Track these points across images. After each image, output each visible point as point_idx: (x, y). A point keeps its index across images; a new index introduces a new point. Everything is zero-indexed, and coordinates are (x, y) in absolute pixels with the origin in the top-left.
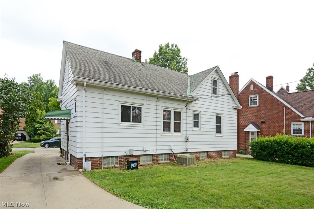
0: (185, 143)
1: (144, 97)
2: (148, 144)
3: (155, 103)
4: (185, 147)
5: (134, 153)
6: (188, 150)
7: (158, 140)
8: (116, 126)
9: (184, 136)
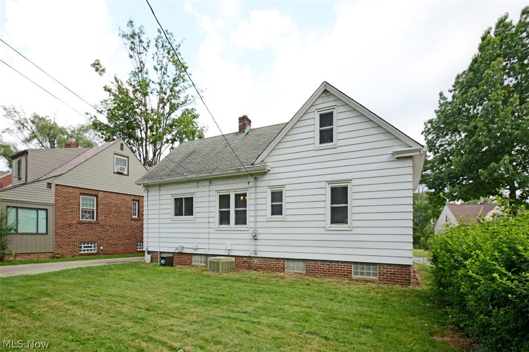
0: (253, 242)
1: (195, 184)
2: (199, 241)
3: (207, 189)
4: (252, 248)
5: (185, 251)
6: (258, 253)
7: (211, 236)
8: (169, 221)
9: (251, 231)
